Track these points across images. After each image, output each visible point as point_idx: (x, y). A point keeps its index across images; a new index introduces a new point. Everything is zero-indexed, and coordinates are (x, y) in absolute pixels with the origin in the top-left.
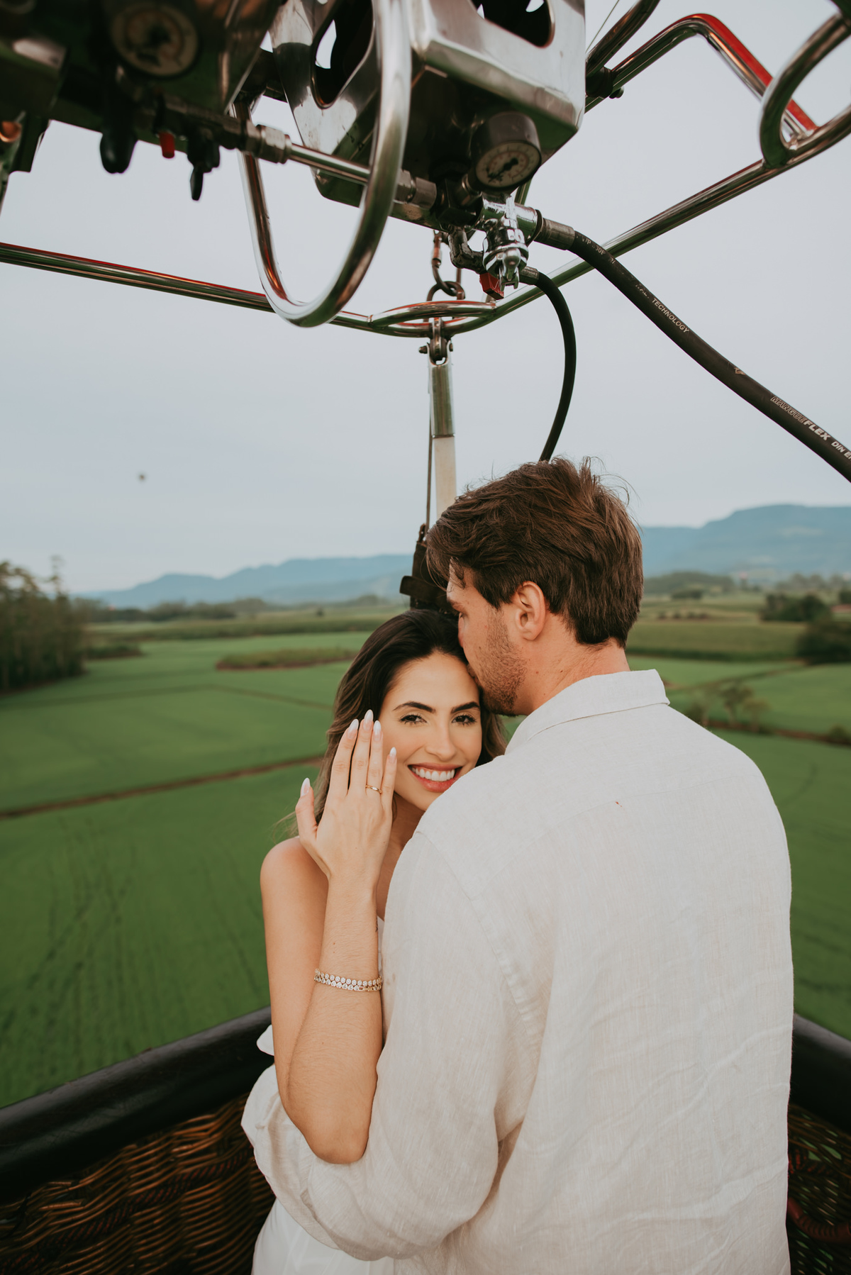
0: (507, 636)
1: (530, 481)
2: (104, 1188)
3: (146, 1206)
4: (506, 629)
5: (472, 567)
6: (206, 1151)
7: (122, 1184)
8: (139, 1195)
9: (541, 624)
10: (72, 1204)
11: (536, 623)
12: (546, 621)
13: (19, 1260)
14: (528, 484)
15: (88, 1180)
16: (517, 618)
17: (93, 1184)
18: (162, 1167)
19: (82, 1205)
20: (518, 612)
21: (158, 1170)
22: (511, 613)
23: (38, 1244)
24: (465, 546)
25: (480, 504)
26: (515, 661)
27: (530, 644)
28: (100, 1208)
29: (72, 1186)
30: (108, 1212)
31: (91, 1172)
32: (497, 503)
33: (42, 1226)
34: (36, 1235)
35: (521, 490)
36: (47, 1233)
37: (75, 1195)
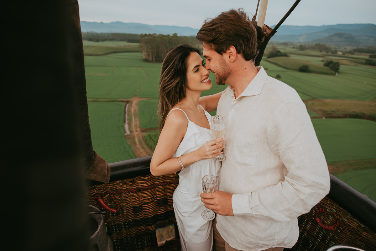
0: (225, 62)
1: (228, 17)
2: (150, 180)
3: (159, 186)
4: (225, 60)
5: (214, 44)
6: (173, 178)
7: (154, 180)
8: (157, 183)
9: (235, 57)
10: (143, 182)
11: (234, 57)
12: (237, 56)
14: (227, 18)
15: (146, 178)
16: (228, 57)
17: (148, 179)
18: (163, 179)
19: (145, 183)
20: (228, 55)
21: (162, 179)
22: (226, 56)
23: (136, 188)
24: (212, 37)
25: (213, 25)
26: (228, 69)
27: (232, 63)
28: (149, 184)
30: (151, 185)
31: (147, 176)
32: (219, 25)
33: (137, 185)
34: (136, 186)
35: (226, 20)
36: (138, 186)
37: (144, 180)
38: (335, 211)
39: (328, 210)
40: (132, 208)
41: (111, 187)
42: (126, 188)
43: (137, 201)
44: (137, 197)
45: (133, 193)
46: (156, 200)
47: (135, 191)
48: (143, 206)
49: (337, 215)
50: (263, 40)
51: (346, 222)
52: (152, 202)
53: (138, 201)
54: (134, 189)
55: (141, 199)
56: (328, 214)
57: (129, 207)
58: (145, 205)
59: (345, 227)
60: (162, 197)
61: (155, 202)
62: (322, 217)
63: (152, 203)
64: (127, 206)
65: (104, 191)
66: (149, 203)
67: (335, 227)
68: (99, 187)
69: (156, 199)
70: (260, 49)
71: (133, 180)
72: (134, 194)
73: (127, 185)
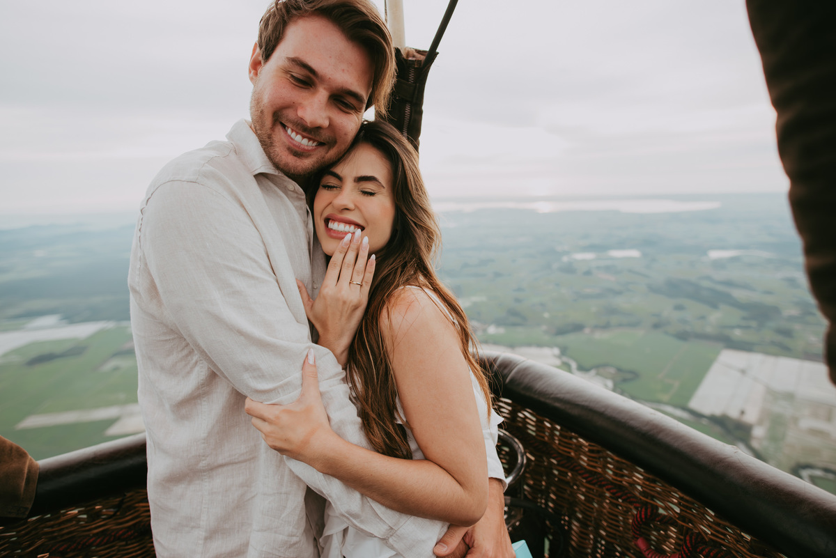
13: (120, 533)
23: (134, 525)
38: (678, 510)
39: (661, 511)
41: (53, 532)
42: (102, 529)
44: (139, 552)
45: (124, 543)
47: (129, 533)
49: (684, 521)
50: (412, 76)
51: (706, 534)
54: (125, 528)
56: (667, 522)
59: (707, 550)
62: (654, 536)
65: (29, 546)
67: (686, 549)
68: (13, 536)
70: (411, 102)
71: (122, 502)
72: (126, 545)
73: (104, 519)
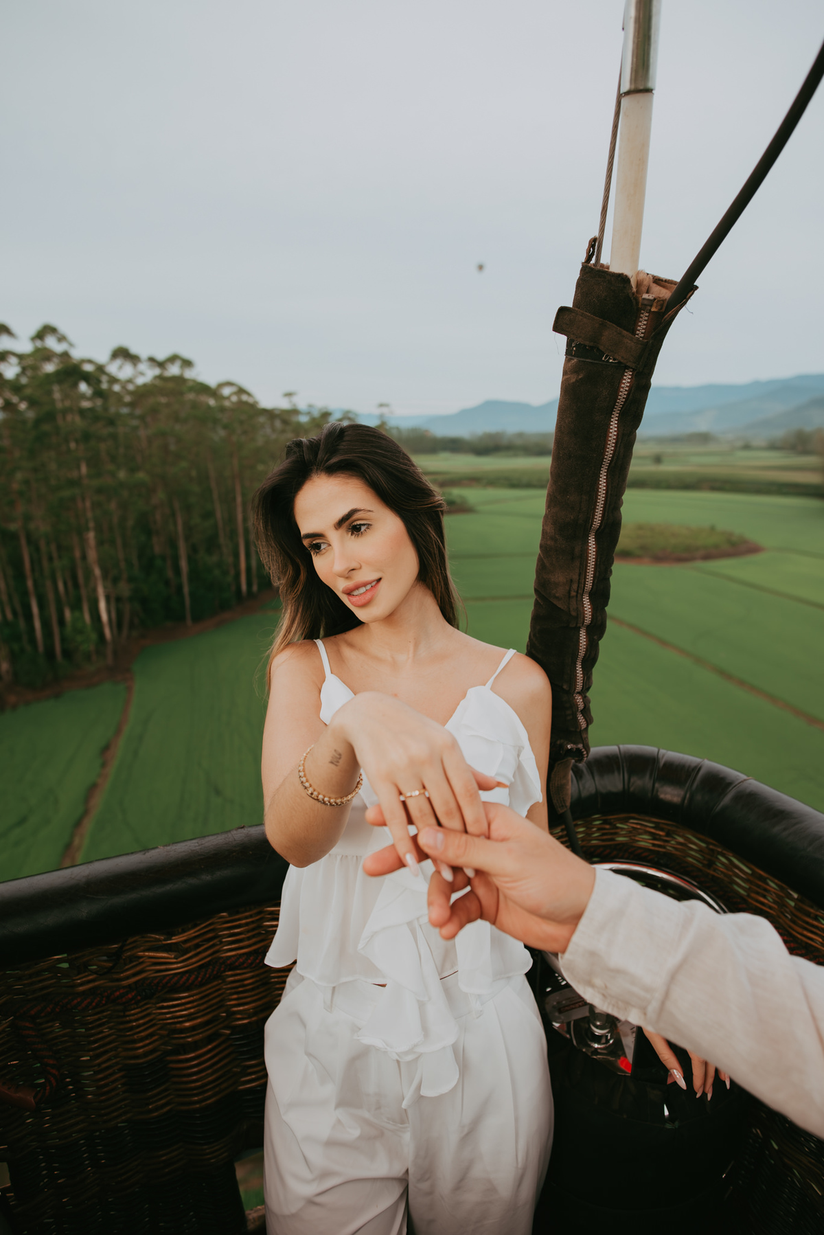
2: (197, 946)
3: (236, 968)
7: (214, 945)
8: (230, 957)
10: (165, 955)
13: (118, 993)
15: (175, 940)
17: (185, 942)
18: (253, 936)
19: (174, 958)
21: (249, 938)
23: (136, 983)
28: (195, 962)
29: (165, 940)
30: (201, 967)
31: (184, 931)
33: (138, 968)
34: (134, 975)
36: (143, 975)
37: (168, 948)
40: (120, 1070)
42: (91, 985)
43: (142, 1040)
44: (141, 1021)
45: (122, 1008)
46: (228, 1032)
47: (131, 995)
48: (169, 1058)
50: (641, 327)
52: (209, 1039)
53: (147, 1037)
54: (124, 986)
55: (160, 1029)
57: (108, 1068)
58: (180, 1054)
60: (255, 1014)
61: (222, 1039)
63: (209, 1043)
64: (99, 1065)
66: (195, 1046)
69: (226, 1028)
70: (634, 370)
71: (119, 951)
72: (126, 1010)
73: (93, 972)
